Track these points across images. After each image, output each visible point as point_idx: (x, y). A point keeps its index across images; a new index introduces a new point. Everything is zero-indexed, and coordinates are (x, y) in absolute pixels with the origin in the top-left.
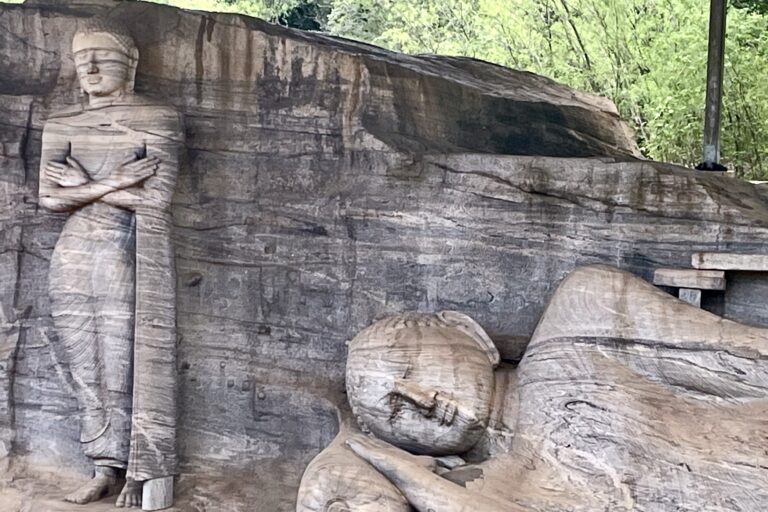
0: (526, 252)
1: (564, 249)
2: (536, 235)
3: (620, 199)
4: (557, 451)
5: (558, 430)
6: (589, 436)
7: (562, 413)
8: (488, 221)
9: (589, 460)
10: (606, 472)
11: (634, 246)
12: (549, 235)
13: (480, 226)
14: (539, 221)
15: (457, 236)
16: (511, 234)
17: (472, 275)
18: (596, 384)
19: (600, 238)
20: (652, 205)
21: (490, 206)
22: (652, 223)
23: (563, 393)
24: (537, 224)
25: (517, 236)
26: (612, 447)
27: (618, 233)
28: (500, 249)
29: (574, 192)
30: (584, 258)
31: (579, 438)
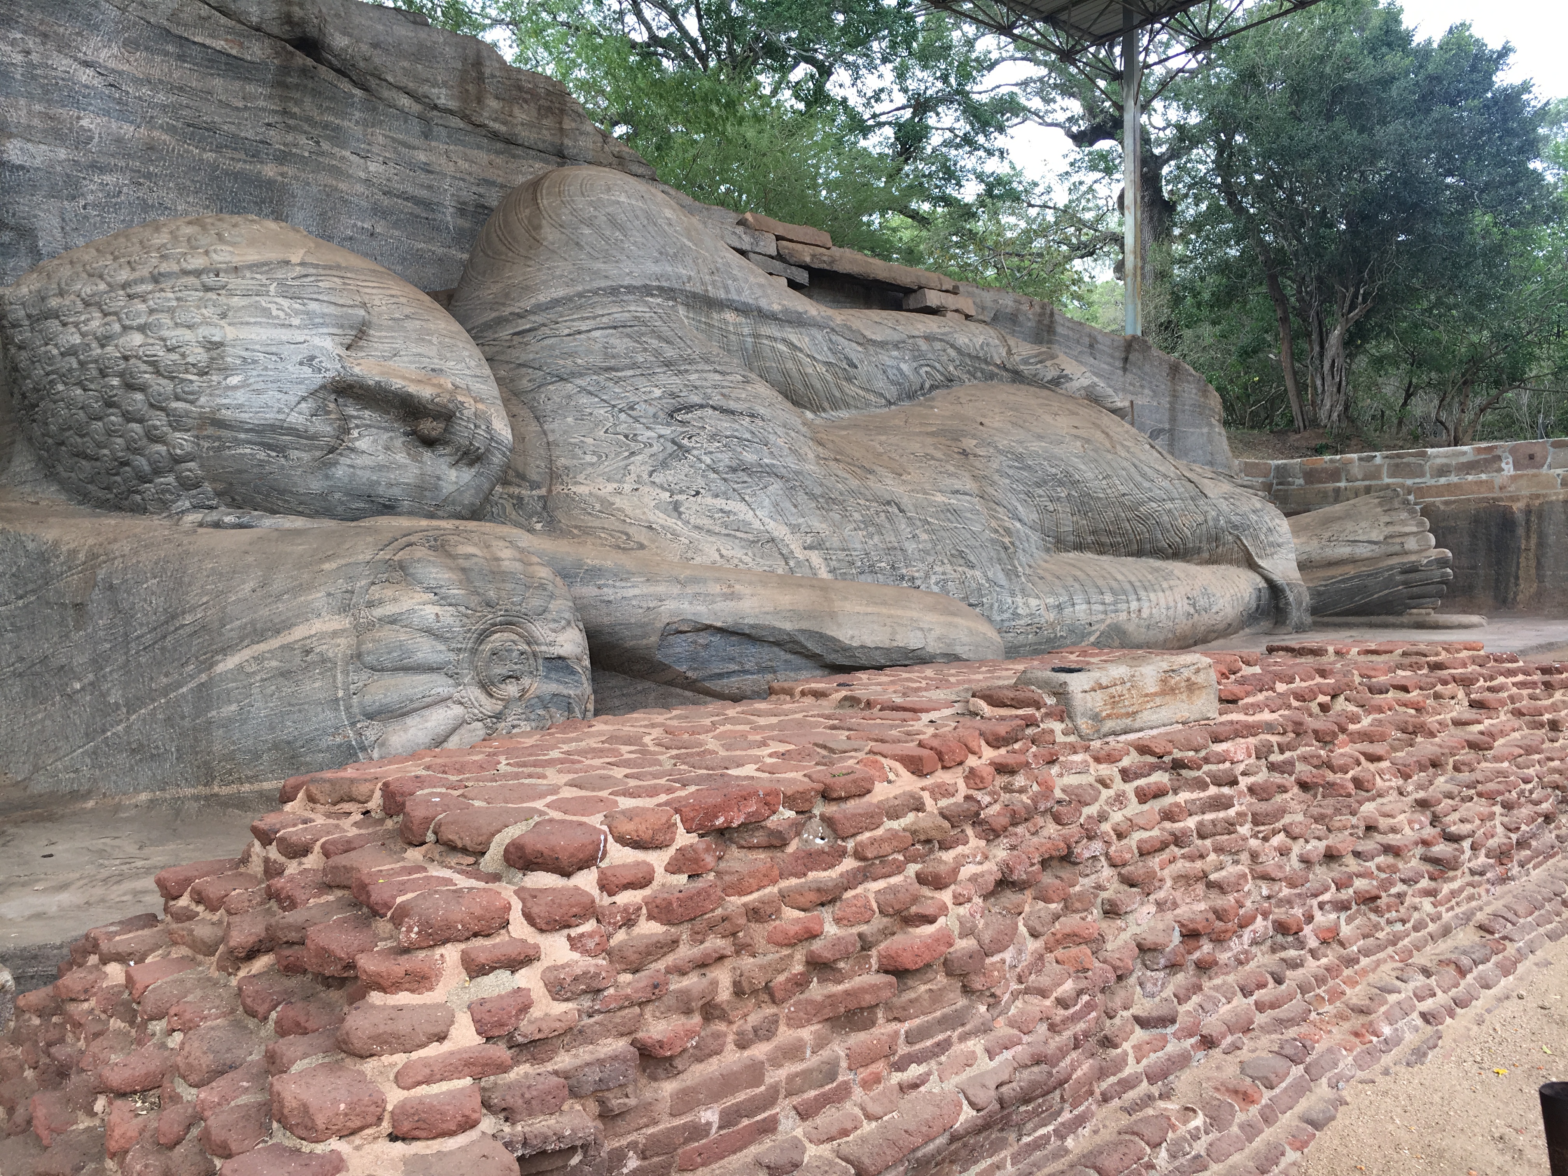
0: (270, 171)
1: (350, 176)
2: (290, 138)
3: (443, 97)
4: (676, 506)
5: (664, 464)
6: (734, 470)
7: (666, 431)
8: (181, 89)
9: (741, 516)
10: (776, 534)
11: (474, 189)
12: (318, 143)
13: (161, 98)
14: (296, 110)
15: (107, 113)
16: (233, 128)
17: (146, 207)
18: (716, 371)
19: (412, 166)
20: (495, 120)
21: (181, 58)
22: (498, 153)
23: (657, 393)
24: (293, 116)
25: (250, 134)
26: (776, 487)
27: (443, 160)
28: (209, 156)
29: (362, 64)
30: (386, 201)
31: (713, 476)
